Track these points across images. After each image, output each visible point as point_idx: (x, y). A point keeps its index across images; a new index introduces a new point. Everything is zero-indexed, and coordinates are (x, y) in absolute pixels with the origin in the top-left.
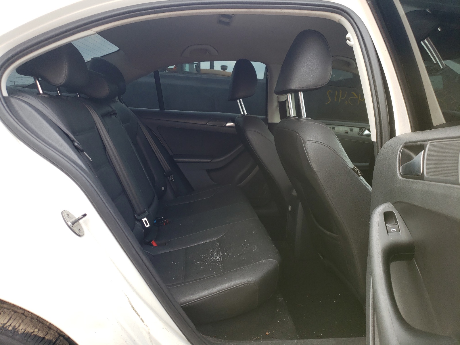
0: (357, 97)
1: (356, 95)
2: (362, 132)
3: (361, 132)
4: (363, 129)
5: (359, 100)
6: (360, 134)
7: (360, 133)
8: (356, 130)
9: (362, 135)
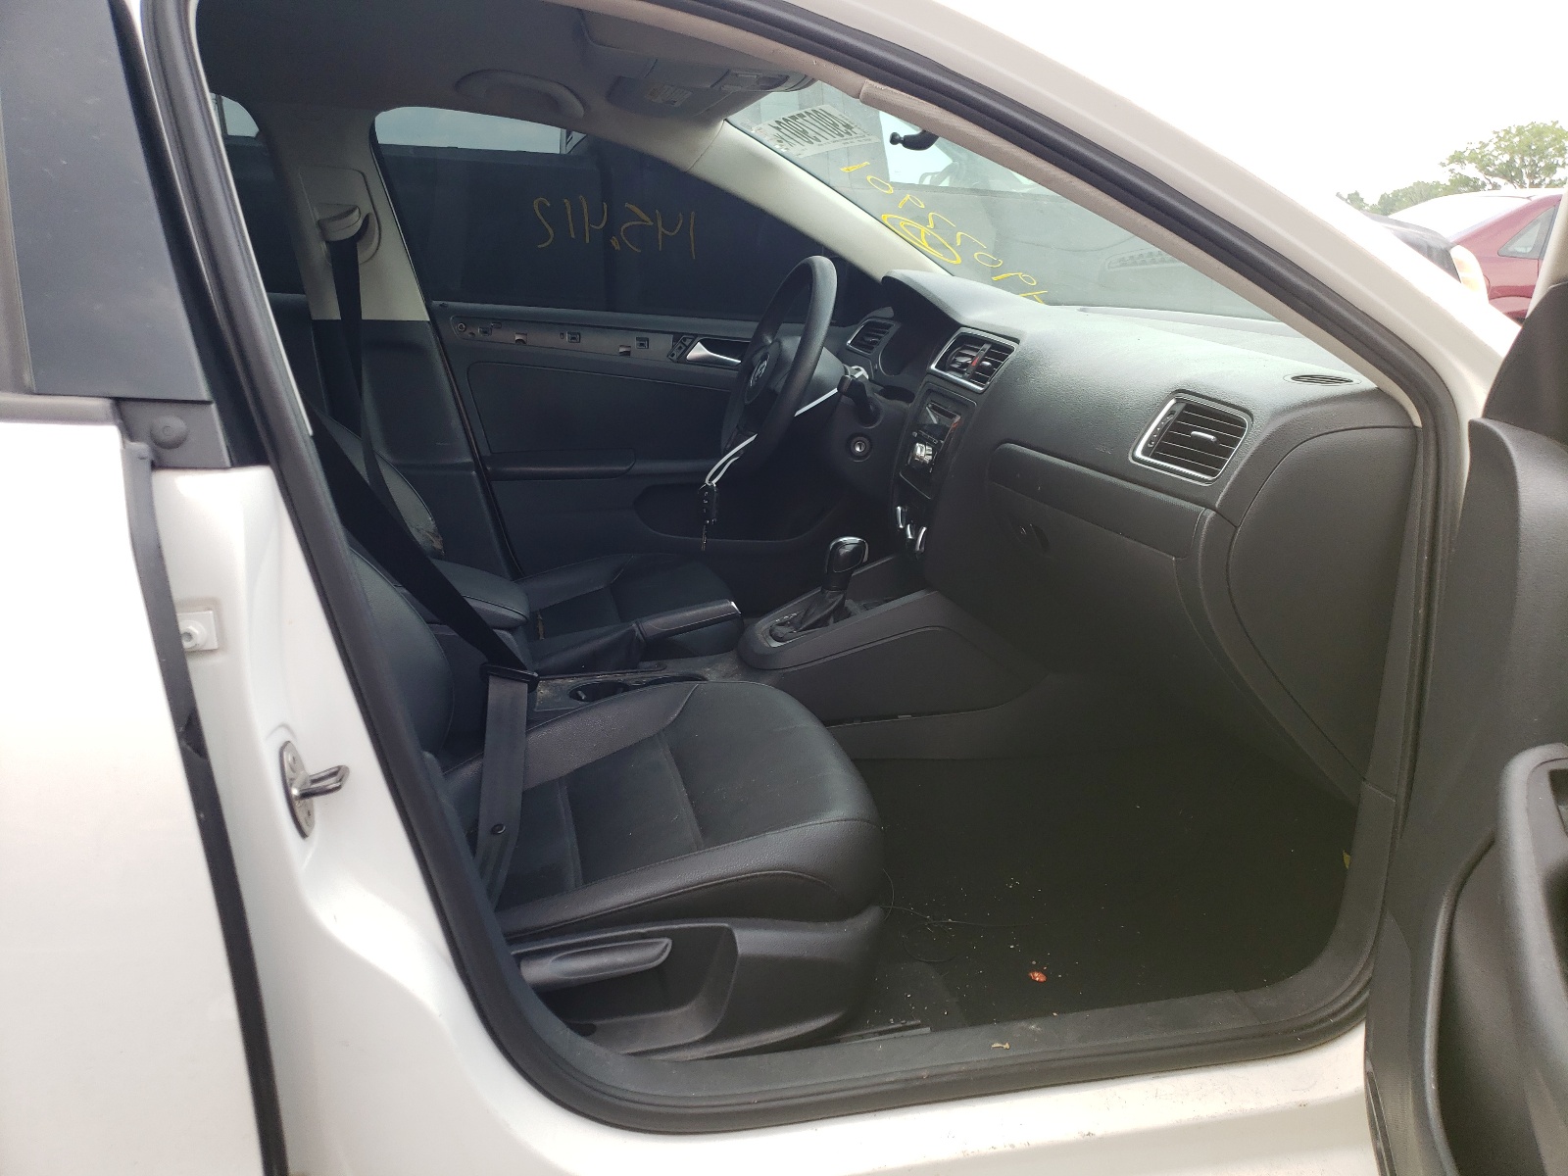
0: (651, 223)
1: (643, 216)
2: (684, 348)
3: (680, 348)
4: (685, 339)
5: (660, 233)
6: (675, 358)
7: (677, 354)
8: (661, 345)
9: (682, 359)
